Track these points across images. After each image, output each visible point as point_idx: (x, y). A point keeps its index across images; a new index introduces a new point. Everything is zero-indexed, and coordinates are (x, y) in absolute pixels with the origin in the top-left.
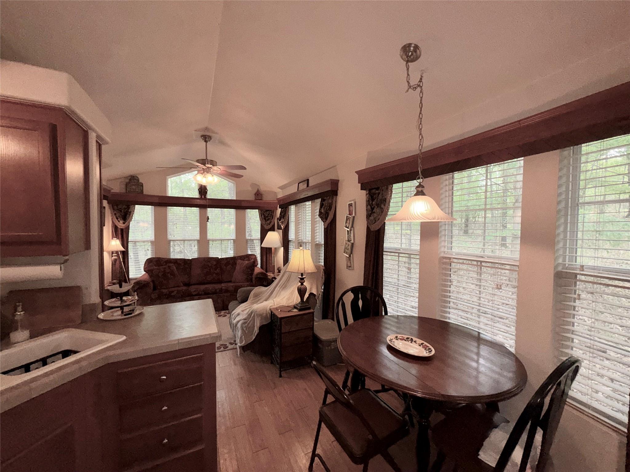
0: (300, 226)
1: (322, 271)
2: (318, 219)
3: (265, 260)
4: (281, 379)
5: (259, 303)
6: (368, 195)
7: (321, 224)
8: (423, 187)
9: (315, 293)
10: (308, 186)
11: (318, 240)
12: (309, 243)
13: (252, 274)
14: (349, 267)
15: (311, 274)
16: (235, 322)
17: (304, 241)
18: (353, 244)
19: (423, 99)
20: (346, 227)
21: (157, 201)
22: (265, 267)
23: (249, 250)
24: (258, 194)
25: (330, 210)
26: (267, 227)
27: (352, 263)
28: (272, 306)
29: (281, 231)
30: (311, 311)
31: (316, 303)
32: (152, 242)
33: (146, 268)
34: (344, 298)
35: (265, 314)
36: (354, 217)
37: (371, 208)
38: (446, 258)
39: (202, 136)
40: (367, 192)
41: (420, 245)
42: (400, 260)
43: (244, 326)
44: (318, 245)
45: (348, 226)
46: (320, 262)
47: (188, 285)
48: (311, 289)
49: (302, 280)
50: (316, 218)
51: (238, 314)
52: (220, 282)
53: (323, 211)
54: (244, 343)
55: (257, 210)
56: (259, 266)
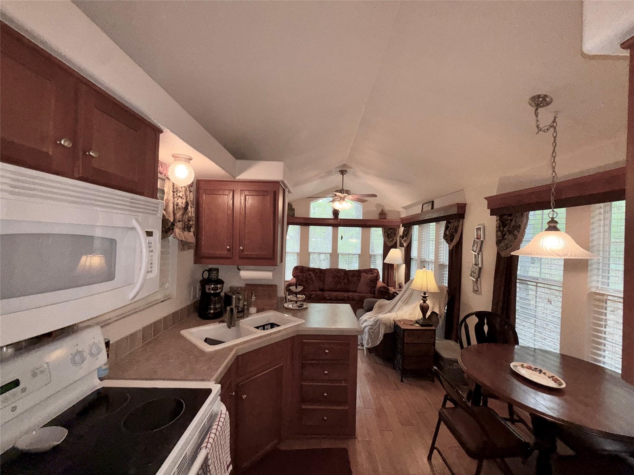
0: (423, 245)
1: (445, 291)
2: (443, 240)
3: (386, 275)
4: (402, 383)
5: (382, 313)
6: (498, 221)
7: (446, 245)
8: (556, 222)
9: (437, 312)
10: (432, 208)
11: (442, 260)
12: (432, 262)
13: (375, 287)
14: (476, 291)
15: (433, 294)
16: (363, 326)
17: (427, 260)
18: (480, 269)
19: (556, 139)
20: (473, 250)
21: (302, 221)
22: (386, 281)
23: (372, 265)
24: (383, 214)
25: (456, 233)
26: (390, 244)
27: (479, 287)
28: (395, 318)
29: (403, 248)
30: (433, 328)
31: (438, 323)
32: (298, 254)
33: (294, 274)
34: (467, 320)
35: (389, 324)
36: (482, 242)
37: (502, 234)
38: (599, 294)
39: (340, 171)
40: (498, 218)
41: (564, 276)
42: (538, 290)
43: (371, 331)
44: (442, 266)
45: (475, 250)
46: (443, 282)
47: (322, 290)
48: (433, 308)
49: (424, 298)
50: (441, 239)
51: (366, 321)
52: (348, 291)
53: (448, 233)
54: (370, 345)
55: (381, 228)
56: (381, 280)
